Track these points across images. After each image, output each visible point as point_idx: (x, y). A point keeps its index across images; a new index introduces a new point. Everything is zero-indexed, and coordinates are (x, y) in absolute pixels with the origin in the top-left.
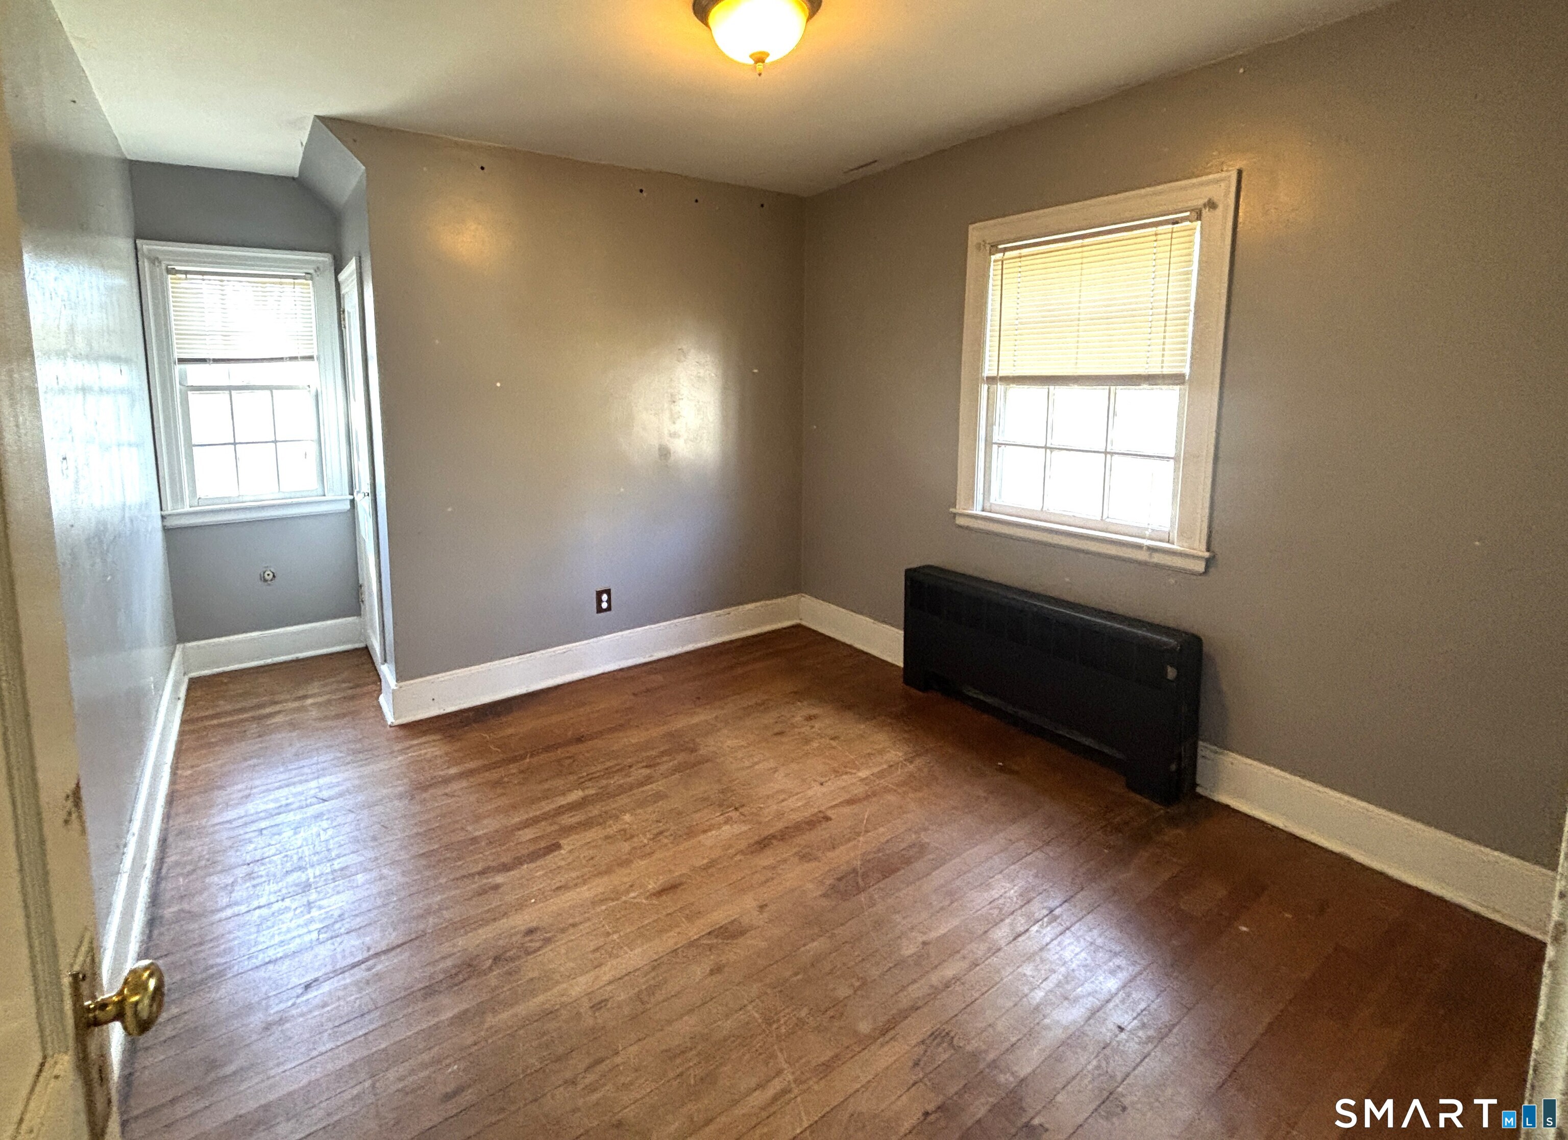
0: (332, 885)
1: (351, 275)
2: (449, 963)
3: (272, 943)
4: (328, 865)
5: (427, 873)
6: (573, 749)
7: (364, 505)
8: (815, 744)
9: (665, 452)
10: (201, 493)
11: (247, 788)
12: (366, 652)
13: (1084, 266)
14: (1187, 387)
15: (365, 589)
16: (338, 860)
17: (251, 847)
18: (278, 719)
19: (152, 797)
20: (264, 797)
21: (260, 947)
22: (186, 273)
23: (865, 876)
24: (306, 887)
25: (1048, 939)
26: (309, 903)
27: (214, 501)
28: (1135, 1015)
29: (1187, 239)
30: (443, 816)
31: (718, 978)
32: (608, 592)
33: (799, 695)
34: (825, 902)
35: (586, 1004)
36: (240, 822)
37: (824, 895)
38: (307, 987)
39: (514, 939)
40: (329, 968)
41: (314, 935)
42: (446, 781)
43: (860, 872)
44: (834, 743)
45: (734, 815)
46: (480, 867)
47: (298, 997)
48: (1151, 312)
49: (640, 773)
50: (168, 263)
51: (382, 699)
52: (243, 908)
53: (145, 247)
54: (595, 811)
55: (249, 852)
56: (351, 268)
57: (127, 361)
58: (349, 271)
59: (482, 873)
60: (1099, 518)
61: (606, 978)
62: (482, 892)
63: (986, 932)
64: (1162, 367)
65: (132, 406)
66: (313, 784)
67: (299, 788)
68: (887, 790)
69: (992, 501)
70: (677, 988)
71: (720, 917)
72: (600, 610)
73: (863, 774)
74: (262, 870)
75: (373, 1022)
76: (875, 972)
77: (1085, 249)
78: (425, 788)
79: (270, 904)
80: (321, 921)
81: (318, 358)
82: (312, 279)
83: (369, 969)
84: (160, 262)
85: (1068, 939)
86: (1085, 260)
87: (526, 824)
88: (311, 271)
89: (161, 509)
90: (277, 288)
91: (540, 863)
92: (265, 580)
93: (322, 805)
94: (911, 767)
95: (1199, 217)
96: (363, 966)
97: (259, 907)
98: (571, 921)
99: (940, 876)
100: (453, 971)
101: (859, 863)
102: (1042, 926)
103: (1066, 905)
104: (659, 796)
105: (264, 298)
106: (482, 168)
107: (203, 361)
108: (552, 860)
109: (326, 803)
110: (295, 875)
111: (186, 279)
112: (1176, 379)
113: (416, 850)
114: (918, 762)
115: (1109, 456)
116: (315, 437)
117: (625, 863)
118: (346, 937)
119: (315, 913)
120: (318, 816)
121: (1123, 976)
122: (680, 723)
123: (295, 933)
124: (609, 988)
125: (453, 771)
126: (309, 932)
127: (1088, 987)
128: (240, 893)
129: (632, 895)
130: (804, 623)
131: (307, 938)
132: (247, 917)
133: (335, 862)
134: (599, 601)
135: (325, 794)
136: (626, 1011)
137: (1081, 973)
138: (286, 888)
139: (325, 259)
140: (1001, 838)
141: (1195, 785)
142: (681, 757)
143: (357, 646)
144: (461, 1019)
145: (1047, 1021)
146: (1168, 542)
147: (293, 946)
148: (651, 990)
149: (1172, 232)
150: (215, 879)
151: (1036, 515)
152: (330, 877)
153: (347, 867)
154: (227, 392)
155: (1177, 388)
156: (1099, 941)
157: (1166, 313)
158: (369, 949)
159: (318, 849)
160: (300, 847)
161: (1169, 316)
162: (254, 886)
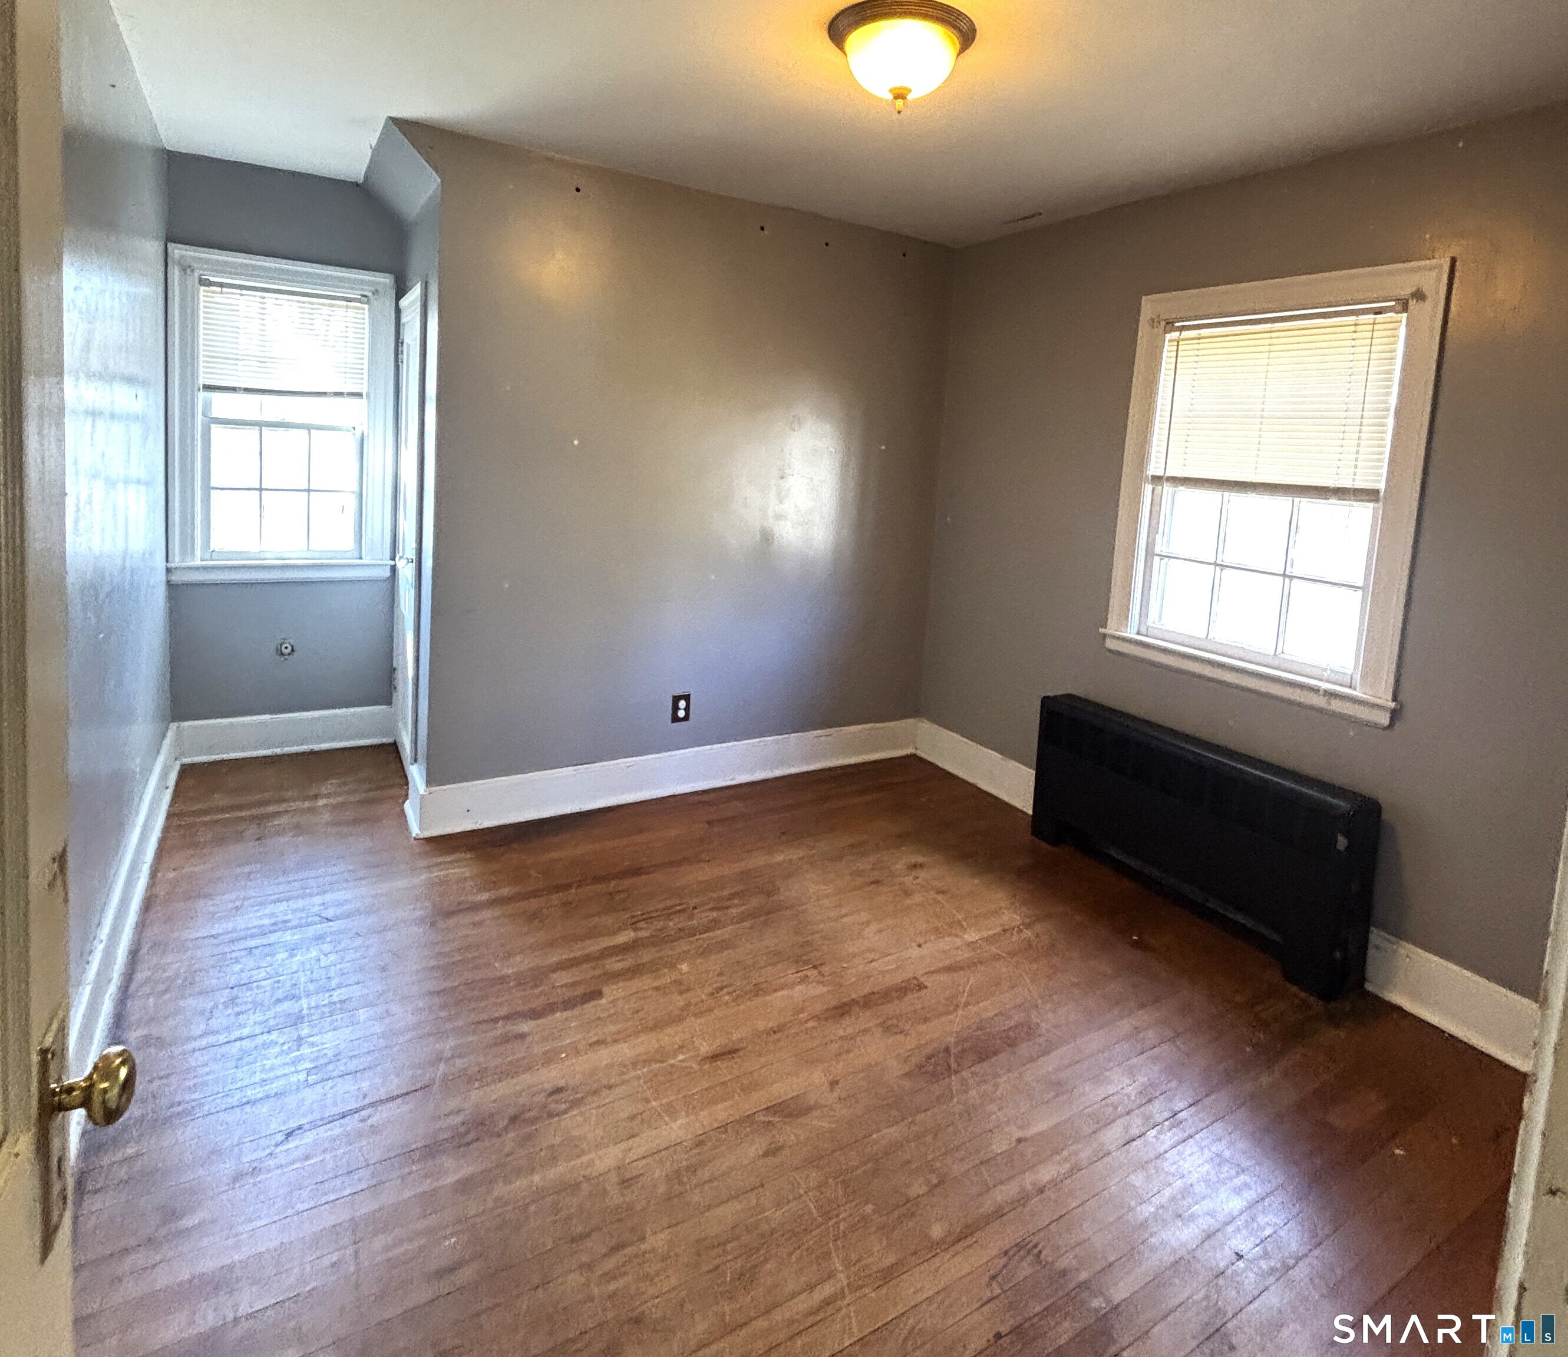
0: (329, 1019)
1: (413, 302)
2: (458, 1119)
3: (253, 1080)
4: (327, 995)
5: (443, 1014)
6: (627, 882)
7: (406, 572)
8: (918, 898)
9: (767, 537)
10: (215, 544)
11: (237, 899)
12: (394, 748)
13: (1272, 355)
14: (1380, 505)
15: (399, 675)
16: (339, 991)
17: (237, 968)
18: (284, 820)
19: (125, 902)
20: (258, 911)
21: (239, 1085)
22: (221, 285)
23: (959, 1057)
24: (298, 1019)
25: (1166, 1146)
26: (300, 1039)
27: (228, 555)
28: (1258, 1241)
29: (1389, 333)
30: (468, 948)
31: (770, 1160)
32: (687, 698)
33: (902, 838)
34: (907, 1084)
35: (614, 1178)
36: (227, 938)
37: (907, 1075)
38: (289, 1135)
39: (535, 1099)
40: (317, 1116)
41: (302, 1077)
42: (475, 907)
43: (953, 1051)
44: (940, 897)
45: (813, 973)
46: (503, 1011)
47: (277, 1145)
48: (1345, 414)
49: (704, 917)
50: (202, 272)
51: (407, 806)
52: (222, 1038)
53: (176, 251)
54: (647, 956)
55: (233, 974)
56: (415, 294)
57: (144, 383)
58: (413, 297)
59: (507, 1018)
60: (1272, 653)
61: (642, 1151)
62: (506, 1039)
63: (1094, 1132)
64: (1354, 480)
65: (146, 439)
66: (317, 900)
67: (301, 903)
68: (997, 958)
69: (1150, 623)
70: (724, 1168)
71: (781, 1090)
72: (675, 719)
73: (972, 936)
74: (247, 996)
75: (363, 1180)
76: (957, 1169)
77: (1274, 335)
78: (449, 914)
79: (252, 1036)
80: (312, 1061)
81: (368, 396)
82: (368, 303)
83: (363, 1120)
84: (193, 271)
85: (1190, 1147)
86: (1273, 348)
87: (561, 966)
88: (370, 294)
89: (167, 561)
90: (326, 310)
91: (576, 1012)
92: (282, 654)
93: (325, 925)
94: (1027, 933)
95: (1405, 308)
96: (356, 1116)
97: (241, 1039)
98: (605, 1082)
99: (1049, 1064)
100: (462, 1129)
101: (953, 1040)
102: (1160, 1132)
103: (1193, 1109)
104: (724, 945)
105: (311, 322)
106: (578, 190)
107: (234, 389)
108: (590, 1008)
109: (331, 924)
110: (286, 1006)
111: (221, 293)
112: (1371, 495)
113: (431, 985)
114: (1039, 927)
115: (1287, 580)
116: (356, 488)
117: (676, 1019)
118: (340, 1080)
119: (306, 1050)
120: (319, 938)
121: (1250, 1195)
122: (758, 860)
123: (279, 1073)
124: (641, 1163)
125: (484, 896)
126: (297, 1072)
127: (1207, 1205)
128: (219, 1020)
129: (681, 1057)
130: (919, 753)
131: (294, 1079)
132: (224, 1049)
133: (336, 993)
134: (676, 708)
135: (330, 913)
136: (662, 1189)
137: (1200, 1189)
138: (275, 1018)
139: (386, 280)
140: (1125, 1025)
141: (1363, 979)
142: (755, 902)
143: (385, 740)
144: (465, 1186)
145: (1153, 1240)
146: (1350, 687)
147: (275, 1087)
148: (692, 1169)
149: (1374, 324)
150: (192, 1002)
151: (1197, 643)
152: (326, 1010)
153: (350, 999)
154: (258, 428)
155: (1371, 505)
156: (1227, 1154)
157: (1362, 418)
158: (365, 1096)
159: (315, 976)
160: (296, 972)
161: (1365, 421)
162: (238, 1014)
